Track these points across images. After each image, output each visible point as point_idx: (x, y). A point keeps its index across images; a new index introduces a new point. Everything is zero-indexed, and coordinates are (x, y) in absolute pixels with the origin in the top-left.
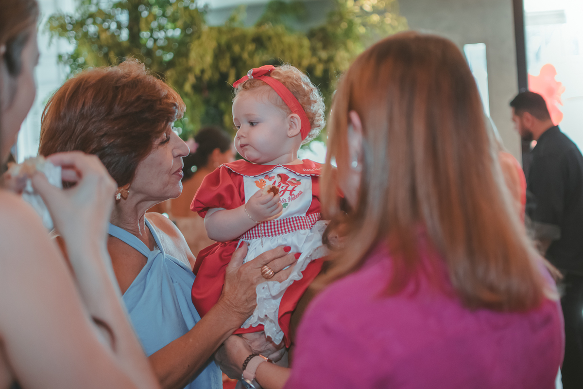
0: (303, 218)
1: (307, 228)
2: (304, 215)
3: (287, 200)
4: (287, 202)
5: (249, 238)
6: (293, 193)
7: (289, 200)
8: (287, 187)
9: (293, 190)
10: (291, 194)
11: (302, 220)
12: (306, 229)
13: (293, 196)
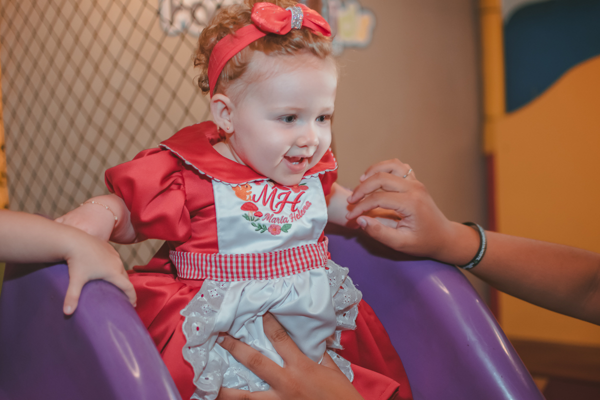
0: (314, 248)
1: (321, 264)
2: (315, 242)
3: (289, 219)
4: (290, 222)
5: (225, 280)
6: (297, 205)
7: (292, 218)
8: (288, 195)
9: (297, 200)
10: (293, 210)
11: (313, 251)
12: (320, 267)
13: (296, 213)
